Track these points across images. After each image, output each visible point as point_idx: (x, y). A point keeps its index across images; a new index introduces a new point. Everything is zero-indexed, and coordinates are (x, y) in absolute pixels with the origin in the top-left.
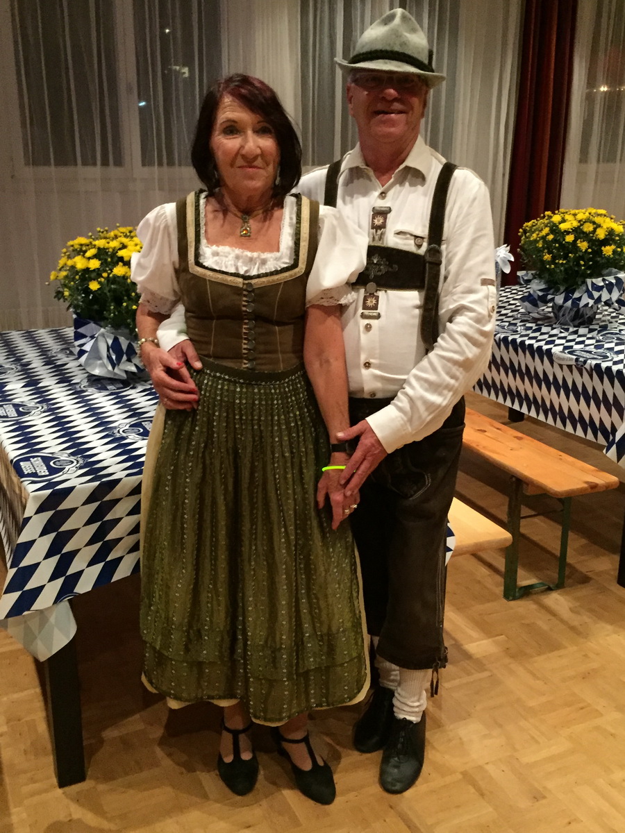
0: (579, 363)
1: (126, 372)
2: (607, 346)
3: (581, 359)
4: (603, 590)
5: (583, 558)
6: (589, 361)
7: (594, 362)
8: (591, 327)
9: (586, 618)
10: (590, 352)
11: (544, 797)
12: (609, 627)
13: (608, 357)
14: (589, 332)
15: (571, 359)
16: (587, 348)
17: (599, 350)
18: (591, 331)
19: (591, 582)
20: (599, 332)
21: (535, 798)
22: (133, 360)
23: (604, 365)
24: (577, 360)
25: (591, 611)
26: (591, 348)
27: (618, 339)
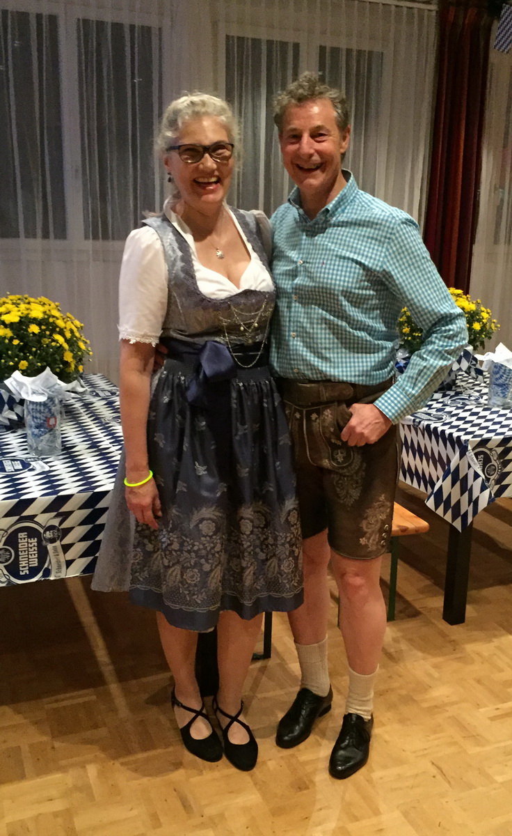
0: (416, 424)
1: (9, 419)
2: (448, 409)
3: (418, 420)
4: (428, 623)
5: (421, 596)
6: (422, 422)
7: (426, 423)
8: (448, 393)
9: (404, 646)
10: (429, 414)
11: (307, 788)
12: (420, 654)
13: (442, 419)
14: (443, 397)
15: (410, 420)
16: (430, 411)
17: (439, 413)
18: (444, 396)
19: (421, 616)
20: (452, 397)
21: (299, 788)
22: (15, 409)
23: (432, 426)
24: (414, 421)
25: (410, 641)
26: (433, 412)
27: (463, 404)
